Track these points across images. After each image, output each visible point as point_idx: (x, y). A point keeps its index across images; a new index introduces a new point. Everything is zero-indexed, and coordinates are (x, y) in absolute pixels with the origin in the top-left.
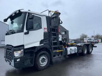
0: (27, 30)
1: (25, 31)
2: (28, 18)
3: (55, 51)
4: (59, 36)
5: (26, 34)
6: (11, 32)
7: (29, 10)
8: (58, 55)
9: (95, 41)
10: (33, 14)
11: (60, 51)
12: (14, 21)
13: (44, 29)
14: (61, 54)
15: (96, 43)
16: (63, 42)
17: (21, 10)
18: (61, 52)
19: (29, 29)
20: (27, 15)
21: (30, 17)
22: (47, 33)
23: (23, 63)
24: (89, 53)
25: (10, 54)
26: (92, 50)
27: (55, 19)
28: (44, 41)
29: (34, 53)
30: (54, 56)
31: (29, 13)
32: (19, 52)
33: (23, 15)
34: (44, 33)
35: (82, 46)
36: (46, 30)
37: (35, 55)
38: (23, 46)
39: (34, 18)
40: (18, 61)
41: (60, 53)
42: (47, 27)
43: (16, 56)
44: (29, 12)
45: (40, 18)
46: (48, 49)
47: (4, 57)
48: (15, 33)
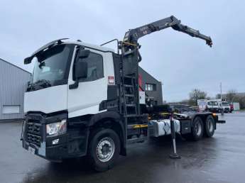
0: (74, 79)
1: (71, 81)
2: (76, 55)
3: (130, 126)
4: (140, 95)
5: (72, 87)
6: (39, 84)
7: (79, 41)
8: (138, 136)
9: (224, 107)
10: (86, 49)
11: (142, 126)
12: (46, 61)
13: (109, 78)
14: (144, 134)
15: (227, 111)
16: (147, 106)
17: (62, 41)
18: (145, 130)
19: (79, 78)
20: (75, 50)
21: (81, 55)
22: (114, 87)
23: (66, 147)
24: (207, 135)
25: (35, 130)
26: (215, 128)
27: (130, 58)
28: (108, 103)
29: (88, 129)
30: (130, 137)
31: (79, 47)
32: (58, 125)
33: (66, 50)
34: (109, 87)
35: (190, 119)
36: (112, 81)
37: (88, 133)
38: (66, 112)
39: (89, 56)
40: (54, 143)
41: (142, 132)
42: (114, 76)
43: (50, 134)
44: (79, 43)
45: (101, 56)
46: (117, 121)
47: (21, 139)
48: (50, 86)
